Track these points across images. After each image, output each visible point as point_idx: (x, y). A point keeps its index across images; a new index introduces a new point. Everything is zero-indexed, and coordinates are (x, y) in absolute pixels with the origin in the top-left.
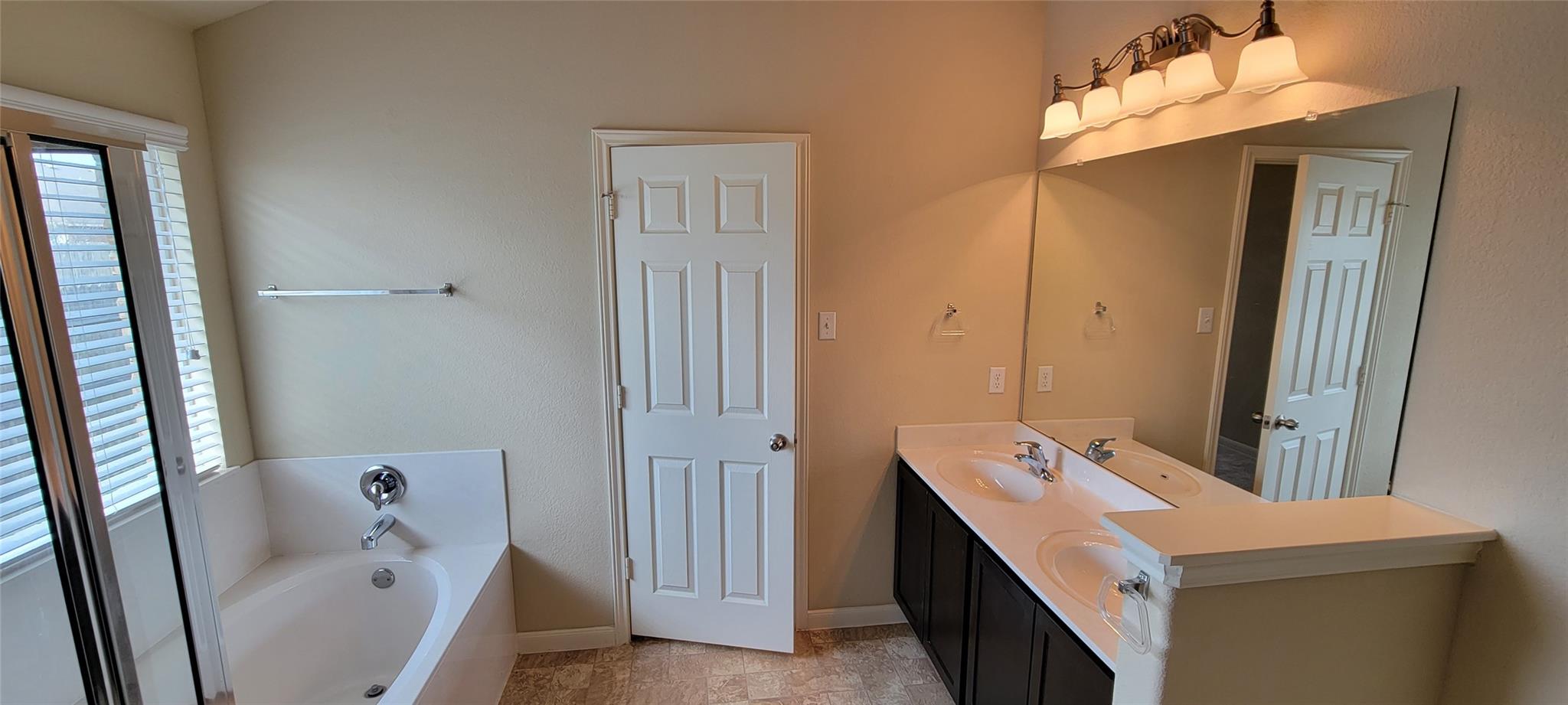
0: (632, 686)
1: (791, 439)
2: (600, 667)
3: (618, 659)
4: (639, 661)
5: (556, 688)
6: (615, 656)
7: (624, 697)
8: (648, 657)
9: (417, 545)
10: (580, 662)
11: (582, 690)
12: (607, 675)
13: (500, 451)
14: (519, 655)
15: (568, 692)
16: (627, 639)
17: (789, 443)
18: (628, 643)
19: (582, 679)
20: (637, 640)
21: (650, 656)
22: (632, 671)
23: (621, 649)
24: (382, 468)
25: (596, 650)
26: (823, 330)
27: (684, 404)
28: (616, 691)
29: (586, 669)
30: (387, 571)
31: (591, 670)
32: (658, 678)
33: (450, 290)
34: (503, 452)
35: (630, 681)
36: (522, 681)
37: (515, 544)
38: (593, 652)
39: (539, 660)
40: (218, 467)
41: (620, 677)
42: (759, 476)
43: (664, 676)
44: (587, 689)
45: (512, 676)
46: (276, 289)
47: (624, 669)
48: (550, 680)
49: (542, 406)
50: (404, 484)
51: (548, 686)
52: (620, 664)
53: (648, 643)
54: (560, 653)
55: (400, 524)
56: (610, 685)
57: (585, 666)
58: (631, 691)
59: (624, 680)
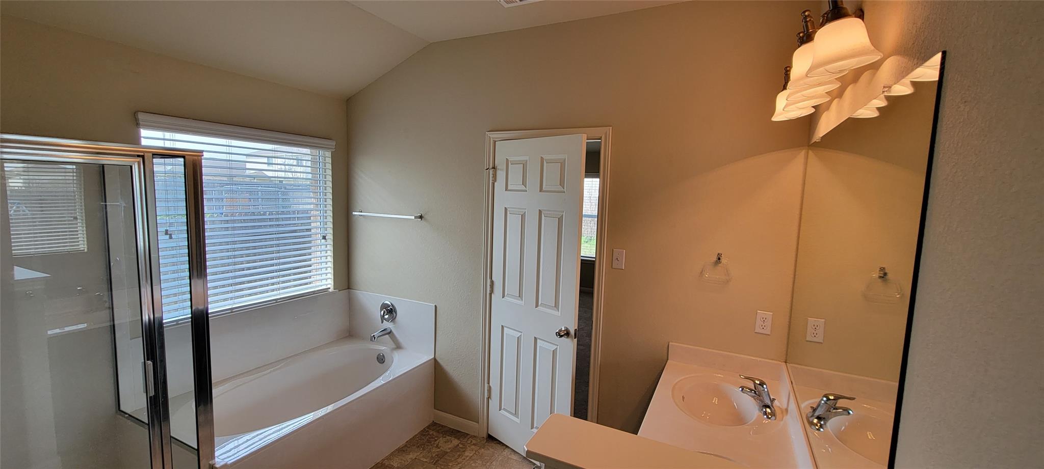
0: (468, 462)
1: (572, 332)
2: (462, 444)
3: (474, 444)
4: (483, 450)
5: (435, 445)
6: (474, 442)
7: (460, 465)
8: (489, 450)
9: (398, 347)
10: (455, 437)
11: (445, 452)
12: (462, 450)
13: (434, 305)
14: (433, 422)
15: (439, 450)
16: (485, 436)
17: (571, 335)
18: (485, 437)
19: (450, 446)
20: (491, 438)
21: (490, 451)
22: (475, 453)
23: (480, 439)
24: (390, 304)
25: (468, 434)
26: (615, 262)
27: (519, 296)
28: (459, 460)
29: (456, 442)
30: (383, 355)
31: (457, 444)
32: (484, 463)
33: (421, 217)
34: (436, 306)
35: (470, 458)
36: (424, 435)
37: (437, 358)
38: (465, 435)
39: (439, 429)
40: (329, 288)
41: (467, 454)
42: (554, 352)
43: (488, 464)
44: (447, 452)
45: (422, 431)
46: (361, 212)
47: (473, 450)
48: (436, 440)
49: (455, 285)
50: (396, 313)
51: (433, 442)
52: (473, 447)
53: (495, 442)
54: (451, 429)
55: (393, 333)
56: (459, 456)
57: (456, 440)
58: (466, 463)
59: (467, 456)
